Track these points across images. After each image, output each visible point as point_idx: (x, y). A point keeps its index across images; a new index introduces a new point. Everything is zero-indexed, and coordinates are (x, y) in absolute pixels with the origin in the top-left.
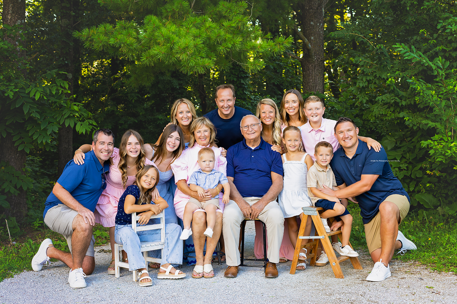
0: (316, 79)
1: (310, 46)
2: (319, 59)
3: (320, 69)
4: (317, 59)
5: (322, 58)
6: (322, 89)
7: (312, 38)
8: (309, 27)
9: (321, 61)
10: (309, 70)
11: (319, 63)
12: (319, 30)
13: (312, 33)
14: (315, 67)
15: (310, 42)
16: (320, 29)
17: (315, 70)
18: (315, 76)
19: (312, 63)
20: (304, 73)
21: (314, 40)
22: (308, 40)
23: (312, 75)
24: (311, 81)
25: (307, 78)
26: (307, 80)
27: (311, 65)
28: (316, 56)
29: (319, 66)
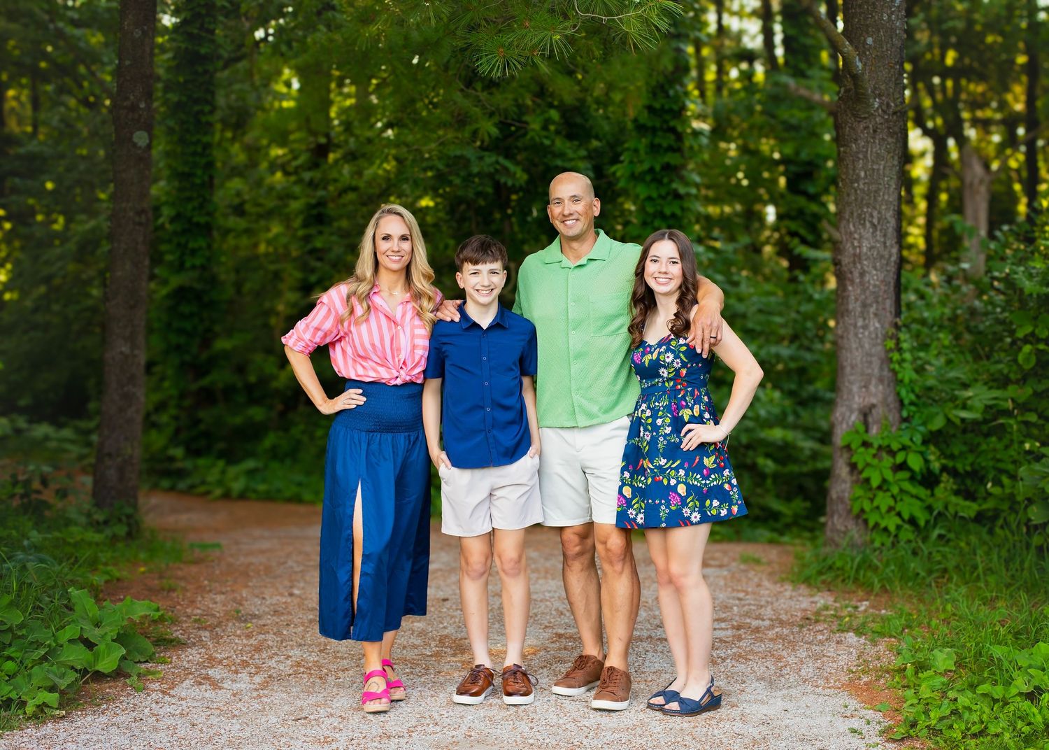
0: (878, 170)
1: (860, 65)
2: (888, 105)
3: (890, 140)
4: (880, 106)
5: (896, 106)
6: (896, 203)
7: (870, 41)
8: (860, 6)
9: (895, 113)
10: (856, 140)
11: (887, 121)
12: (889, 17)
13: (867, 26)
14: (875, 131)
15: (862, 54)
16: (892, 13)
17: (874, 142)
18: (873, 162)
19: (865, 118)
20: (842, 149)
21: (875, 48)
22: (857, 48)
23: (866, 157)
24: (862, 174)
25: (851, 166)
26: (851, 172)
27: (862, 126)
28: (880, 96)
29: (889, 128)
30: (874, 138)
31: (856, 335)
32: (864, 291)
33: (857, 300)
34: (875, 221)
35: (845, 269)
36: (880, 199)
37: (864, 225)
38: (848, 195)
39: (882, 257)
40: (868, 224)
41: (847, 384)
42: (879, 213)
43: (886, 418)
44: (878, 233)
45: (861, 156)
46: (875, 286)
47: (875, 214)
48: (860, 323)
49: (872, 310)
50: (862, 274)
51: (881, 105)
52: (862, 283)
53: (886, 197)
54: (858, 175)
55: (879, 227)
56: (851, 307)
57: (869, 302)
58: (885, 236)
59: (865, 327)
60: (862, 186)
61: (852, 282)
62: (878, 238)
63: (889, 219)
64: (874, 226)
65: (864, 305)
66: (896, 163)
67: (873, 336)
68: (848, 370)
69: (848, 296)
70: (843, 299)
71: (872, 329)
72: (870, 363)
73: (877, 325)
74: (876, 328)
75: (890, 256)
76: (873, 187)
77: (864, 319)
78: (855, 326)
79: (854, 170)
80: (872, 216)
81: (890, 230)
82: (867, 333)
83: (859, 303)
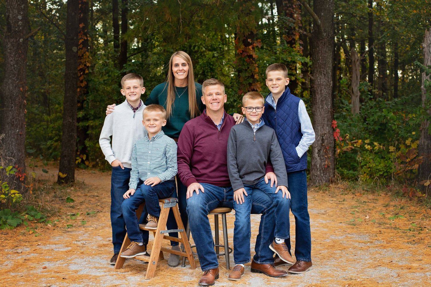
0: (326, 56)
1: (320, 22)
2: (329, 35)
3: (329, 46)
4: (326, 36)
5: (331, 35)
7: (322, 14)
8: (319, 3)
9: (331, 38)
10: (318, 47)
11: (329, 40)
12: (329, 6)
13: (322, 9)
14: (324, 44)
15: (320, 18)
16: (330, 5)
18: (324, 54)
19: (321, 39)
20: (314, 50)
21: (324, 16)
22: (318, 16)
23: (321, 52)
24: (321, 58)
25: (317, 55)
26: (317, 57)
27: (321, 41)
28: (326, 32)
29: (329, 43)
30: (324, 46)
31: (319, 111)
32: (322, 96)
33: (319, 99)
34: (325, 73)
35: (315, 89)
36: (326, 66)
37: (321, 74)
38: (316, 65)
39: (327, 85)
40: (323, 74)
41: (316, 127)
43: (330, 138)
44: (326, 77)
45: (320, 52)
46: (325, 94)
47: (325, 71)
48: (321, 107)
49: (324, 102)
50: (321, 91)
51: (326, 34)
52: (321, 93)
53: (328, 65)
54: (319, 58)
56: (317, 101)
57: (323, 100)
58: (328, 78)
60: (320, 62)
61: (318, 93)
62: (326, 79)
63: (329, 72)
64: (325, 75)
65: (322, 101)
66: (331, 54)
67: (325, 111)
68: (317, 122)
69: (316, 98)
70: (315, 98)
72: (324, 120)
74: (326, 108)
75: (330, 84)
76: (324, 62)
77: (322, 105)
78: (319, 108)
79: (318, 56)
80: (324, 71)
81: (330, 76)
82: (323, 110)
83: (320, 100)
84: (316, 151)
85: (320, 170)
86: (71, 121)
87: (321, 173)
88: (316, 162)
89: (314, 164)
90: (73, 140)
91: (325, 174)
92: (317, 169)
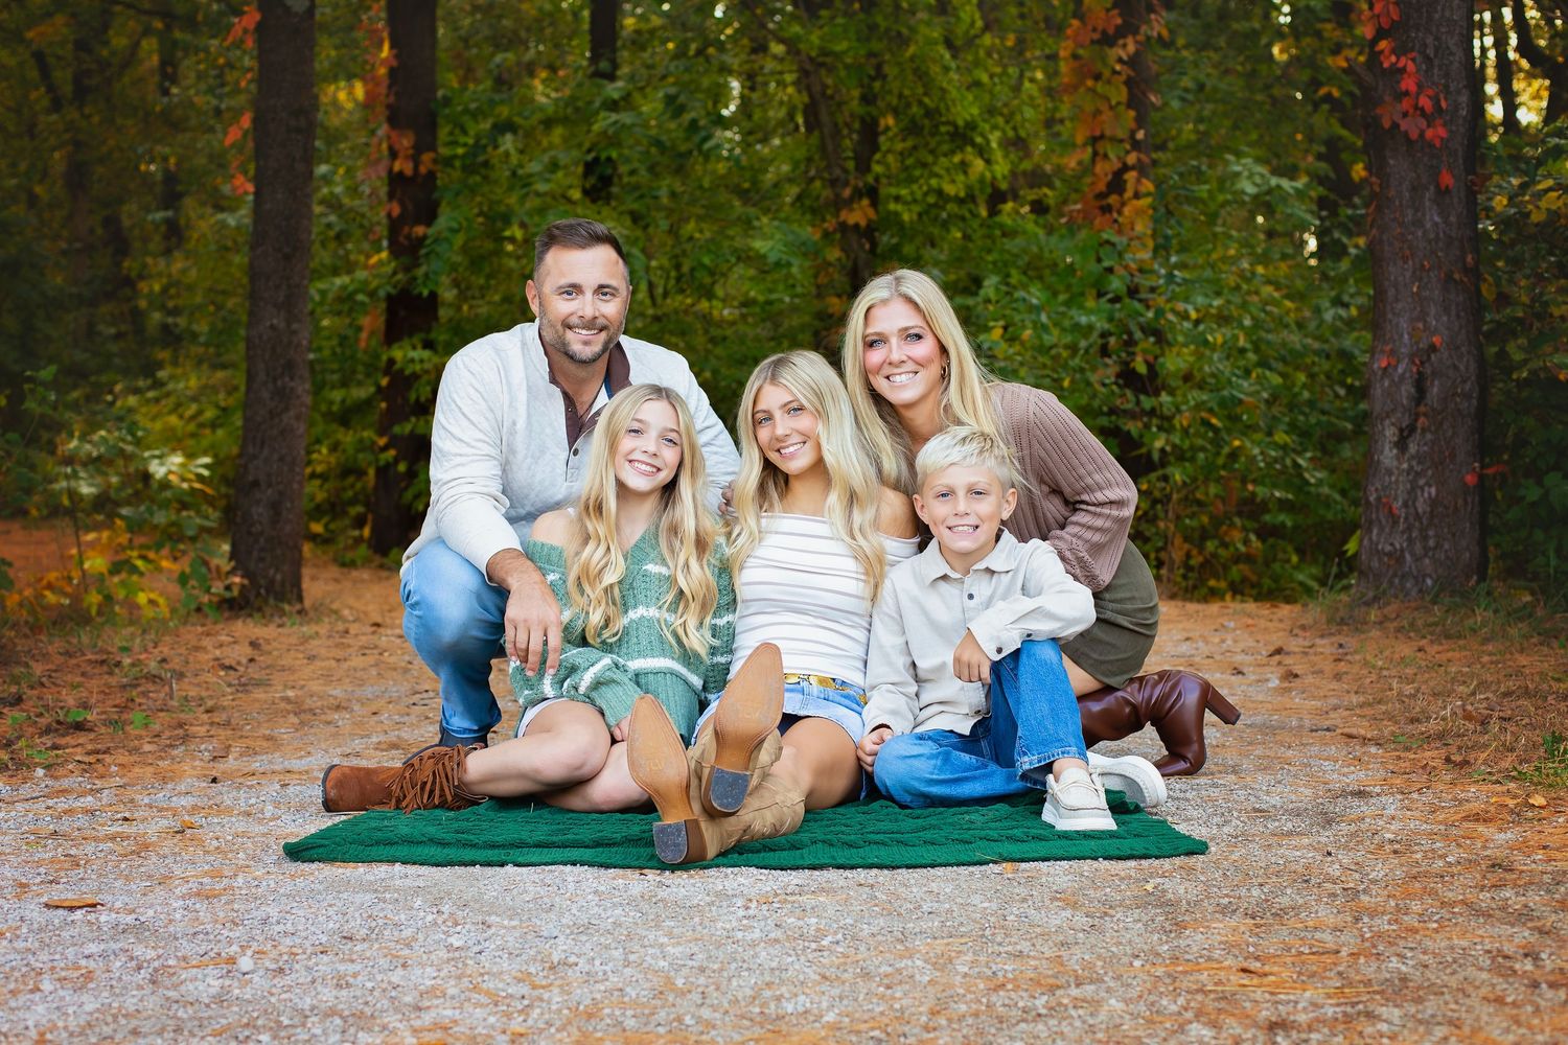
33: (1403, 179)
34: (1430, 52)
36: (1437, 16)
39: (1443, 109)
41: (1390, 316)
42: (1437, 38)
43: (1456, 368)
44: (1436, 71)
46: (1432, 156)
47: (1430, 40)
48: (1409, 217)
49: (1429, 196)
53: (1447, 14)
55: (1436, 62)
56: (1394, 192)
57: (1422, 182)
58: (1447, 75)
59: (1418, 223)
62: (1436, 78)
63: (1454, 49)
64: (1428, 59)
65: (1416, 188)
67: (1432, 236)
68: (1391, 292)
69: (1388, 177)
71: (1428, 225)
73: (1437, 219)
74: (1436, 224)
75: (1457, 106)
77: (1417, 210)
78: (1401, 222)
80: (1425, 45)
81: (1456, 65)
82: (1420, 234)
83: (1406, 185)
84: (1390, 433)
85: (1409, 529)
86: (282, 325)
87: (1410, 540)
88: (1384, 488)
89: (1379, 499)
90: (292, 413)
91: (1431, 543)
92: (1395, 522)
